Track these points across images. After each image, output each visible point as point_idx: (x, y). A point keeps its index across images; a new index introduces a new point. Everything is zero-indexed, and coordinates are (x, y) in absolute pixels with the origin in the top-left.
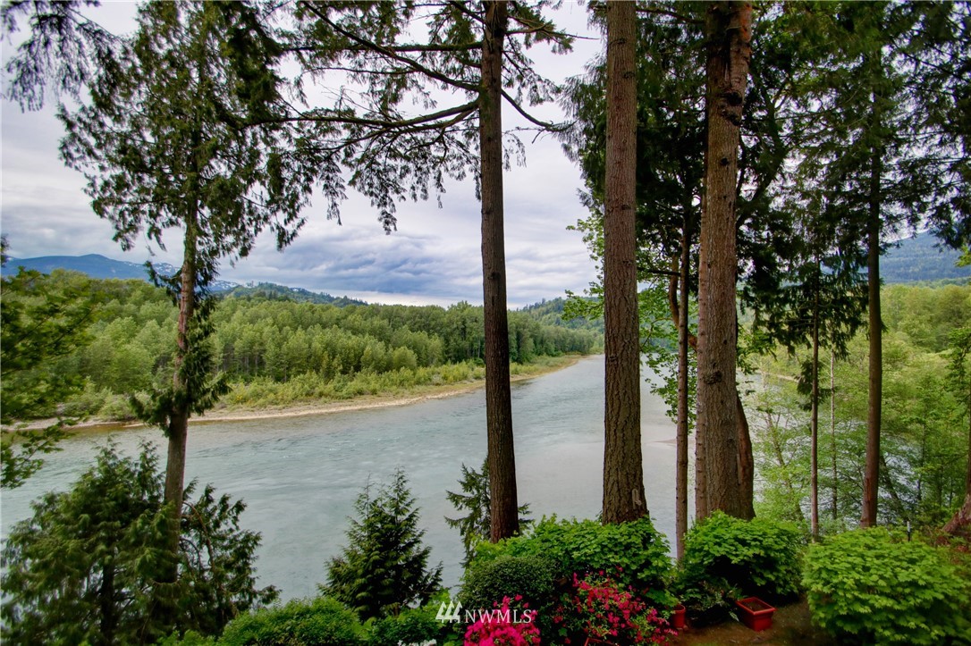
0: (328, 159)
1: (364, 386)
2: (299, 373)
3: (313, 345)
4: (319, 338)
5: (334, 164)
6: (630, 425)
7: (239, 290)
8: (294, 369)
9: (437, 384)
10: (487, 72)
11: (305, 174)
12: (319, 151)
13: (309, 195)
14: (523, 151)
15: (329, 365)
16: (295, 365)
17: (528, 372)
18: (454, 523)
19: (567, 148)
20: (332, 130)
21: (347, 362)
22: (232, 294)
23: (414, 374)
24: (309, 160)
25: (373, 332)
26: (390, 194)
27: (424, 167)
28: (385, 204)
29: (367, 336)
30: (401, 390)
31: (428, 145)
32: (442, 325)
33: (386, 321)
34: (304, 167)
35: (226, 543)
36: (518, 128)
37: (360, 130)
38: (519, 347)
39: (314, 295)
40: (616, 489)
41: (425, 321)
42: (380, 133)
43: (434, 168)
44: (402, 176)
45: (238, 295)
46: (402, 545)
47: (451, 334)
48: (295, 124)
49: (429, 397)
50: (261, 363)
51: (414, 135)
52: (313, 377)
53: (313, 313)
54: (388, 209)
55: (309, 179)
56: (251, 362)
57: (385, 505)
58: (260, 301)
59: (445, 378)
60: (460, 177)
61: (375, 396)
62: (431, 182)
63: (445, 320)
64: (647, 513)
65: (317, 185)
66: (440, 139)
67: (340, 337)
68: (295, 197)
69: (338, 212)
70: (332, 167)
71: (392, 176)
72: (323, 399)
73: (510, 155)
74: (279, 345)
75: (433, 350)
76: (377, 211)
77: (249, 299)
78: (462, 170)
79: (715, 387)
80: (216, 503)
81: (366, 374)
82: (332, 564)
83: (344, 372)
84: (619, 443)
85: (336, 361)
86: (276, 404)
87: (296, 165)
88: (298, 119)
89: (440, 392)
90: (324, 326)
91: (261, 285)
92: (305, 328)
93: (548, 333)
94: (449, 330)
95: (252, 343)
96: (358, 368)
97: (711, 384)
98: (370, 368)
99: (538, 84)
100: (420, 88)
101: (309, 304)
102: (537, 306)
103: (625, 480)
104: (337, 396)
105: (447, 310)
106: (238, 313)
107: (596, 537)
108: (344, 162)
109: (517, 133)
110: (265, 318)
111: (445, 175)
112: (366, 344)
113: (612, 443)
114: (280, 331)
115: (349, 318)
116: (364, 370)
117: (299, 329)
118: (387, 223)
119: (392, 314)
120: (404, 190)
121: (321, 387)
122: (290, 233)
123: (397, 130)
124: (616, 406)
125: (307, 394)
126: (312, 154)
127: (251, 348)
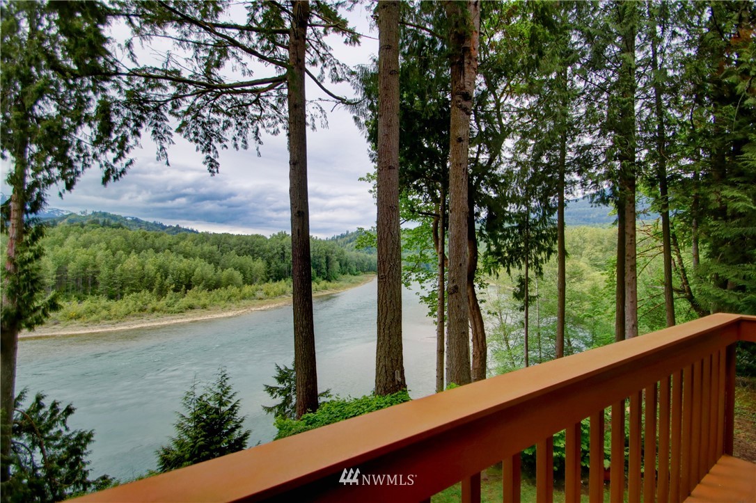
0: (157, 109)
1: (195, 302)
2: (132, 291)
3: (146, 267)
4: (151, 262)
5: (162, 114)
6: (394, 325)
7: (72, 217)
8: (127, 289)
9: (260, 299)
10: (293, 53)
11: (134, 120)
12: (148, 102)
13: (138, 139)
14: (325, 116)
15: (162, 285)
16: (128, 285)
17: (336, 288)
18: (269, 410)
19: (356, 119)
20: (160, 85)
21: (178, 282)
22: (66, 221)
23: (240, 291)
24: (139, 108)
25: (203, 256)
26: (213, 142)
27: (244, 122)
28: (209, 150)
29: (198, 259)
30: (229, 304)
31: (247, 105)
32: (264, 251)
33: (215, 247)
34: (134, 115)
35: (58, 443)
36: (320, 99)
37: (186, 87)
38: (328, 268)
39: (147, 223)
40: (384, 371)
41: (250, 247)
42: (204, 92)
43: (252, 124)
44: (224, 129)
45: (71, 222)
46: (225, 431)
47: (273, 257)
48: (125, 78)
49: (253, 309)
50: (95, 283)
51: (234, 96)
52: (146, 295)
53: (146, 239)
54: (212, 155)
55: (138, 125)
56: (85, 281)
57: (210, 399)
58: (93, 227)
59: (267, 294)
60: (275, 133)
61: (204, 310)
62: (250, 135)
63: (267, 247)
64: (405, 386)
65: (146, 131)
66: (256, 102)
67: (172, 260)
68: (125, 139)
69: (166, 155)
70: (160, 116)
71: (215, 128)
72: (156, 313)
73: (315, 119)
74: (113, 268)
75: (257, 271)
76: (202, 156)
77: (83, 226)
78: (276, 128)
79: (454, 296)
80: (47, 409)
81: (197, 291)
82: (162, 452)
83: (175, 290)
84: (387, 338)
85: (167, 281)
86: (110, 319)
87: (125, 112)
88: (128, 75)
89: (263, 305)
90: (157, 251)
91: (95, 213)
92: (138, 252)
93: (351, 257)
94: (270, 254)
95: (85, 266)
96: (189, 287)
97: (451, 294)
98: (201, 286)
99: (337, 66)
100: (239, 60)
101: (142, 231)
102: (342, 236)
103: (390, 364)
104: (168, 311)
105: (269, 238)
106: (71, 238)
107: (368, 407)
108: (171, 113)
109: (319, 102)
110: (98, 242)
111: (262, 131)
112: (197, 266)
113: (382, 338)
114: (114, 255)
115: (181, 243)
116: (196, 288)
117: (133, 252)
118: (212, 166)
119: (221, 241)
120: (227, 140)
121: (154, 303)
122: (119, 170)
123: (219, 90)
124: (384, 311)
125: (141, 310)
126: (142, 104)
127: (84, 270)
